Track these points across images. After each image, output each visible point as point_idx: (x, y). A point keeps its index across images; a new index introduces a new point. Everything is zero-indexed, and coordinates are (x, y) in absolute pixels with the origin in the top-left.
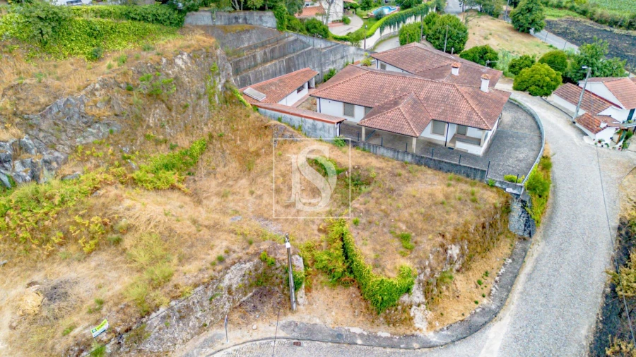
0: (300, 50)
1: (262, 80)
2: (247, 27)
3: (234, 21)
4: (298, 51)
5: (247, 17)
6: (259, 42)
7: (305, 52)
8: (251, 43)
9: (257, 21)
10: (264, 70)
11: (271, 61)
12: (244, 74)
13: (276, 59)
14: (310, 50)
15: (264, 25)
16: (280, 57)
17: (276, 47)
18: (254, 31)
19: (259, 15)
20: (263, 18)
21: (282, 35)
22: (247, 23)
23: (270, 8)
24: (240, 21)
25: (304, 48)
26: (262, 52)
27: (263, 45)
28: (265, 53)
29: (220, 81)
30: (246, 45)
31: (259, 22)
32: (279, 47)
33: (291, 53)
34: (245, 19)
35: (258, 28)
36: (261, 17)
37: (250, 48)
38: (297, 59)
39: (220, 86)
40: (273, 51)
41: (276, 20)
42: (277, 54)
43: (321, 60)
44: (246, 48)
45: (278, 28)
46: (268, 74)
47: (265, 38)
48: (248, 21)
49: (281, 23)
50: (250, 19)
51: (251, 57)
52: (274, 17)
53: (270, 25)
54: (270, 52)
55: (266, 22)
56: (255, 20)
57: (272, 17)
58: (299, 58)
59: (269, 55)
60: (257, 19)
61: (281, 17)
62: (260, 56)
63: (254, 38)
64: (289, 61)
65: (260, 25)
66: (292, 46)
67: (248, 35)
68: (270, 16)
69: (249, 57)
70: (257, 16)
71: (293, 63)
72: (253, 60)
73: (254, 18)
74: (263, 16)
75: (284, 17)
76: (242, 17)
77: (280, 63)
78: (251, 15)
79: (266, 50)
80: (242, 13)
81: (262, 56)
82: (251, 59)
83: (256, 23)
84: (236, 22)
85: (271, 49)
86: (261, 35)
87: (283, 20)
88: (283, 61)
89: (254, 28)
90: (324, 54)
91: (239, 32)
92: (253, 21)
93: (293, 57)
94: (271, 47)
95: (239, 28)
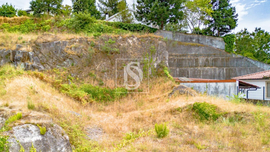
1: (200, 77)
3: (189, 40)
5: (200, 39)
6: (205, 54)
8: (197, 53)
9: (207, 43)
10: (203, 71)
11: (212, 66)
12: (183, 68)
13: (217, 66)
14: (256, 68)
15: (214, 46)
16: (222, 67)
17: (220, 59)
18: (203, 48)
19: (210, 38)
20: (213, 41)
22: (199, 43)
24: (194, 40)
26: (205, 59)
28: (207, 60)
29: (156, 60)
30: (193, 53)
31: (209, 44)
32: (222, 59)
34: (198, 40)
35: (207, 47)
36: (211, 40)
37: (196, 56)
39: (156, 65)
40: (215, 60)
41: (225, 44)
42: (219, 63)
44: (192, 55)
45: (226, 50)
46: (206, 75)
47: (211, 53)
48: (200, 41)
49: (230, 46)
50: (202, 40)
51: (193, 60)
52: (224, 42)
53: (218, 47)
54: (212, 61)
55: (215, 44)
56: (206, 41)
57: (222, 42)
58: (242, 71)
59: (211, 62)
60: (208, 41)
61: (229, 42)
62: (202, 61)
63: (201, 51)
64: (229, 71)
65: (210, 46)
66: (235, 61)
67: (197, 48)
68: (220, 41)
69: (191, 59)
70: (208, 39)
71: (234, 73)
72: (195, 62)
73: (205, 40)
74: (213, 40)
75: (232, 42)
76: (195, 38)
77: (220, 70)
78: (203, 37)
79: (209, 58)
80: (196, 36)
81: (204, 61)
82: (193, 61)
83: (206, 44)
84: (191, 41)
85: (213, 59)
86: (208, 50)
87: (231, 44)
88: (223, 69)
89: (204, 46)
91: (190, 46)
92: (204, 42)
93: (235, 69)
94: (214, 57)
95: (191, 44)
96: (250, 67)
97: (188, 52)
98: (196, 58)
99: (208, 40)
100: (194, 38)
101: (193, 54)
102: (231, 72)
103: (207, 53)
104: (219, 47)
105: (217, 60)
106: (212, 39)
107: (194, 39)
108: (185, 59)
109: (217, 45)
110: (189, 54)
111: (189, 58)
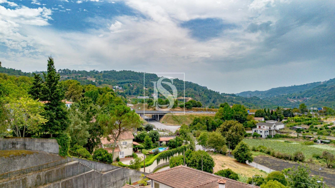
0: (80, 173)
2: (24, 152)
3: (10, 146)
4: (78, 174)
5: (27, 143)
6: (35, 165)
7: (85, 175)
8: (24, 167)
9: (37, 147)
11: (45, 184)
13: (51, 182)
14: (91, 172)
15: (46, 150)
16: (56, 181)
17: (54, 171)
18: (32, 156)
19: (40, 142)
20: (45, 145)
21: (63, 160)
22: (25, 149)
23: (55, 136)
24: (18, 146)
25: (84, 172)
26: (35, 176)
27: (39, 169)
28: (39, 177)
30: (18, 169)
31: (40, 148)
32: (57, 171)
33: (69, 176)
34: (25, 145)
35: (37, 153)
36: (42, 144)
37: (23, 172)
38: (76, 181)
40: (48, 174)
41: (59, 146)
42: (53, 176)
43: (101, 182)
45: (60, 153)
47: (43, 162)
48: (27, 147)
49: (64, 149)
50: (29, 145)
51: (19, 181)
52: (57, 144)
53: (51, 150)
54: (45, 175)
55: (48, 148)
56: (36, 146)
57: (55, 144)
58: (78, 180)
59: (43, 178)
60: (37, 145)
61: (64, 144)
62: (32, 180)
63: (30, 162)
64: (65, 184)
65: (41, 151)
66: (71, 169)
67: (23, 160)
68: (53, 143)
69: (16, 181)
70: (38, 143)
71: (71, 185)
72: (21, 184)
73: (34, 144)
74: (45, 143)
75: (67, 144)
76: (20, 143)
77: (55, 186)
78: (32, 141)
79: (41, 174)
80: (21, 140)
81: (34, 179)
82: (20, 183)
83: (35, 149)
84: (13, 147)
85: (47, 173)
86: (39, 159)
87: (66, 147)
88: (59, 184)
89: (33, 153)
90: (105, 176)
91: (13, 157)
92: (32, 147)
93: (72, 180)
94: (47, 171)
95: (15, 153)
96: (85, 173)
97: (10, 168)
98: (23, 178)
99: (38, 144)
100: (19, 143)
101: (17, 171)
102: (67, 184)
103: (37, 164)
104: (52, 152)
105: (51, 173)
106: (43, 143)
107: (17, 144)
108: (6, 184)
109: (49, 149)
110: (13, 170)
111: (13, 180)
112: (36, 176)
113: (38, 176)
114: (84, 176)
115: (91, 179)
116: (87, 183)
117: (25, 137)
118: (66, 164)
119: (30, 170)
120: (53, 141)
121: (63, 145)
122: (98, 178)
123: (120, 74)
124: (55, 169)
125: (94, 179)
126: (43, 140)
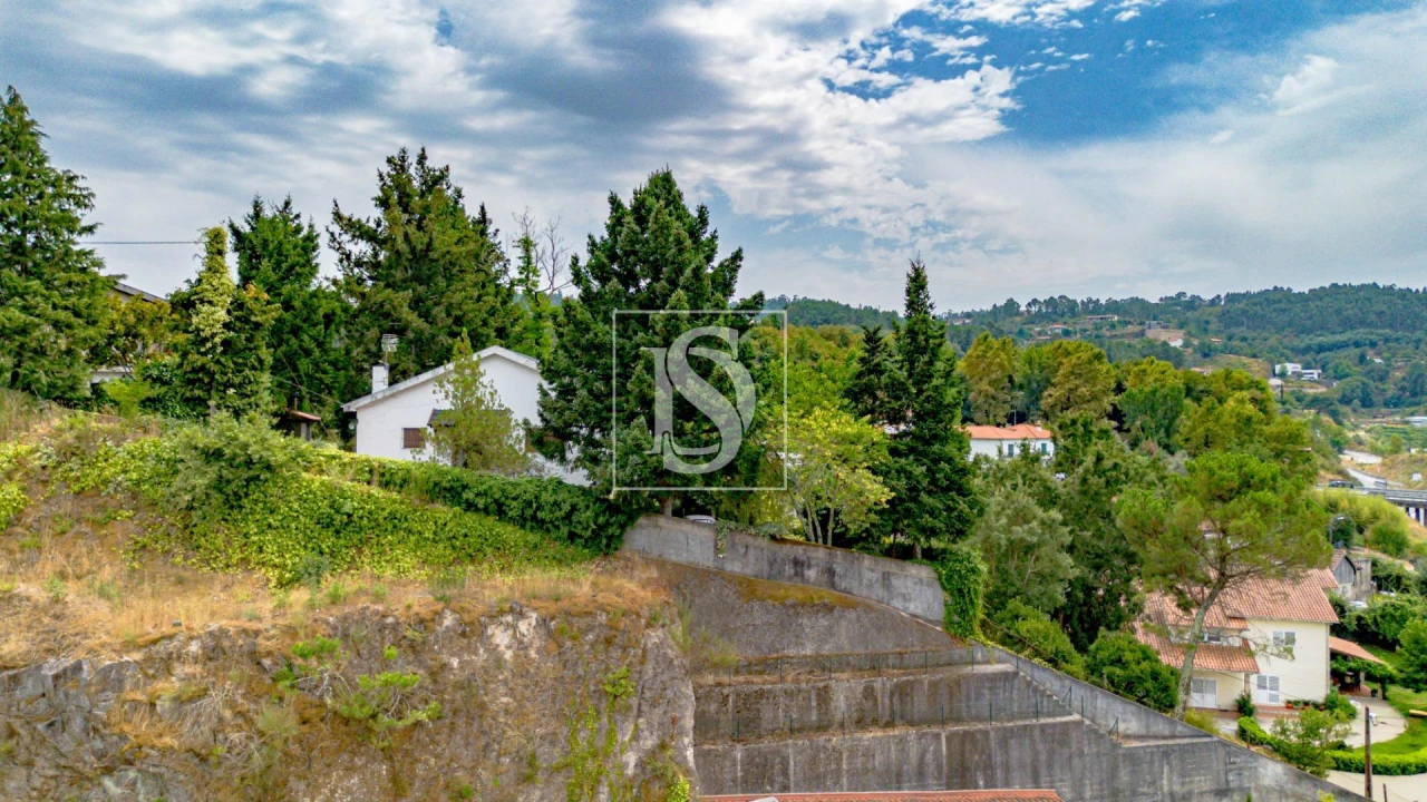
0: (1022, 716)
1: (837, 784)
2: (829, 596)
3: (789, 570)
4: (1012, 718)
5: (838, 569)
6: (861, 650)
7: (1043, 728)
8: (827, 650)
9: (870, 586)
10: (853, 752)
11: (890, 724)
12: (764, 744)
13: (912, 723)
14: (1066, 723)
15: (897, 603)
16: (930, 722)
17: (922, 683)
18: (852, 615)
19: (880, 568)
20: (895, 582)
21: (959, 651)
22: (833, 586)
23: (930, 555)
24: (811, 574)
25: (1037, 715)
27: (875, 665)
28: (869, 692)
30: (809, 650)
31: (880, 592)
32: (934, 685)
33: (978, 719)
34: (831, 572)
35: (869, 609)
36: (886, 576)
37: (821, 664)
38: (1004, 741)
40: (902, 691)
41: (943, 596)
42: (920, 704)
43: (1113, 775)
44: (805, 661)
45: (947, 624)
46: (865, 771)
47: (887, 645)
48: (837, 579)
49: (963, 611)
50: (845, 576)
51: (809, 692)
52: (937, 586)
53: (916, 607)
54: (892, 694)
55: (904, 596)
56: (865, 581)
57: (929, 585)
58: (1012, 742)
59: (884, 702)
60: (870, 581)
61: (960, 591)
62: (847, 698)
63: (844, 636)
64: (963, 743)
65: (880, 602)
66: (986, 691)
67: (823, 622)
68: (921, 580)
69: (799, 691)
70: (873, 571)
71: (983, 752)
72: (814, 704)
73: (860, 575)
74: (894, 574)
75: (972, 592)
76: (818, 565)
77: (923, 741)
78: (852, 562)
79: (878, 685)
80: (820, 554)
81: (856, 699)
82: (810, 699)
83: (865, 592)
84: (796, 574)
85: (897, 685)
86: (873, 631)
87: (967, 600)
88: (938, 736)
89: (853, 606)
90: (1131, 757)
91: (794, 606)
92: (855, 584)
93: (986, 733)
94: (897, 677)
95: (800, 596)
96: (1043, 721)
97: (785, 642)
98: (821, 685)
99: (874, 576)
100: (813, 562)
101: (805, 656)
102: (970, 748)
103: (867, 647)
104: (919, 612)
105: (912, 690)
106: (889, 573)
107: (809, 567)
108: (770, 691)
109: (910, 600)
110: (791, 652)
111: (789, 686)
112: (860, 689)
113: (866, 689)
114: (1037, 733)
115: (1066, 752)
116: (1050, 766)
117: (834, 544)
118: (968, 669)
119: (842, 663)
120: (920, 572)
121: (958, 592)
122: (1098, 755)
123: (1312, 305)
124: (926, 678)
125: (1081, 754)
126: (891, 565)
